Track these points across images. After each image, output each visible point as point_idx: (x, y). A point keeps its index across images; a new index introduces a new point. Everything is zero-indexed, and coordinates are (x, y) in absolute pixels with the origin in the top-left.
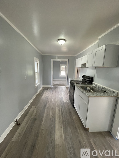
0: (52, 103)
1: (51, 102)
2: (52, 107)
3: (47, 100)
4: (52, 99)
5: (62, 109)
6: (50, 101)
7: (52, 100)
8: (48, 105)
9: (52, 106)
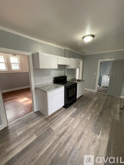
0: (92, 113)
1: (92, 116)
2: (94, 109)
3: (97, 121)
4: (88, 119)
5: (86, 104)
6: (93, 119)
7: (90, 117)
8: (98, 113)
9: (93, 111)
